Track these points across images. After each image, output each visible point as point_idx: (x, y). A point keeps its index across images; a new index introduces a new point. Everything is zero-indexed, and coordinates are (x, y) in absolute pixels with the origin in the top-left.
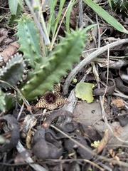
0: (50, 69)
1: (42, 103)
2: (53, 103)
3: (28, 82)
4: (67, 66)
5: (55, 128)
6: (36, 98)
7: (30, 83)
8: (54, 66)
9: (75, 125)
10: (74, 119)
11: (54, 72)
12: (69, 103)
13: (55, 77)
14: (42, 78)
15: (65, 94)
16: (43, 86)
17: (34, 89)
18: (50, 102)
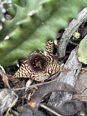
0: (42, 17)
1: (24, 71)
2: (41, 70)
3: (7, 38)
4: (71, 12)
5: (49, 109)
6: (16, 62)
7: (10, 39)
8: (48, 13)
9: (78, 105)
10: (76, 96)
11: (48, 22)
12: (68, 70)
13: (49, 30)
14: (28, 31)
15: (61, 56)
16: (29, 44)
17: (15, 48)
18: (37, 69)
